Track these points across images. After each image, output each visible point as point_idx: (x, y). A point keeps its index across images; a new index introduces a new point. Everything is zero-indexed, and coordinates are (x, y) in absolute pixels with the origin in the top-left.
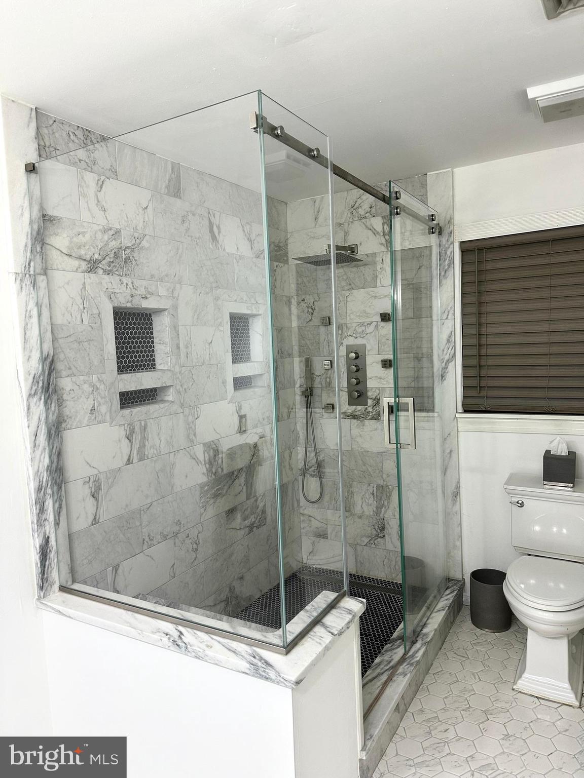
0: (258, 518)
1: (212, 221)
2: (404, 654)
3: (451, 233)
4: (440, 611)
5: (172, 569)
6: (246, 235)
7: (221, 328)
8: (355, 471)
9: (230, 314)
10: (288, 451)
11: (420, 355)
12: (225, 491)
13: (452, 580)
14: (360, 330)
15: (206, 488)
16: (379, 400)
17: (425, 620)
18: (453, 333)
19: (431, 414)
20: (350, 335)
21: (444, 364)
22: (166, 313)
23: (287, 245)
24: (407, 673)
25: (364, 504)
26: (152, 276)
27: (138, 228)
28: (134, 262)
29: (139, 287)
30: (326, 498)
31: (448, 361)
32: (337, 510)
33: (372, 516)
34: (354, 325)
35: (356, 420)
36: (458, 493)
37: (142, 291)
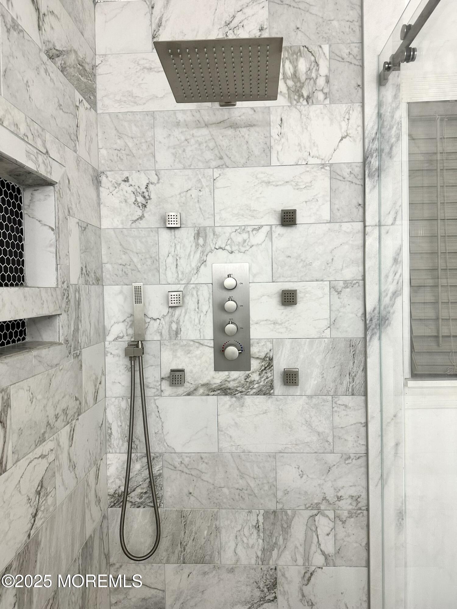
8: (225, 490)
14: (239, 238)
16: (271, 359)
20: (221, 247)
25: (240, 548)
32: (184, 563)
33: (255, 566)
34: (228, 230)
35: (227, 398)
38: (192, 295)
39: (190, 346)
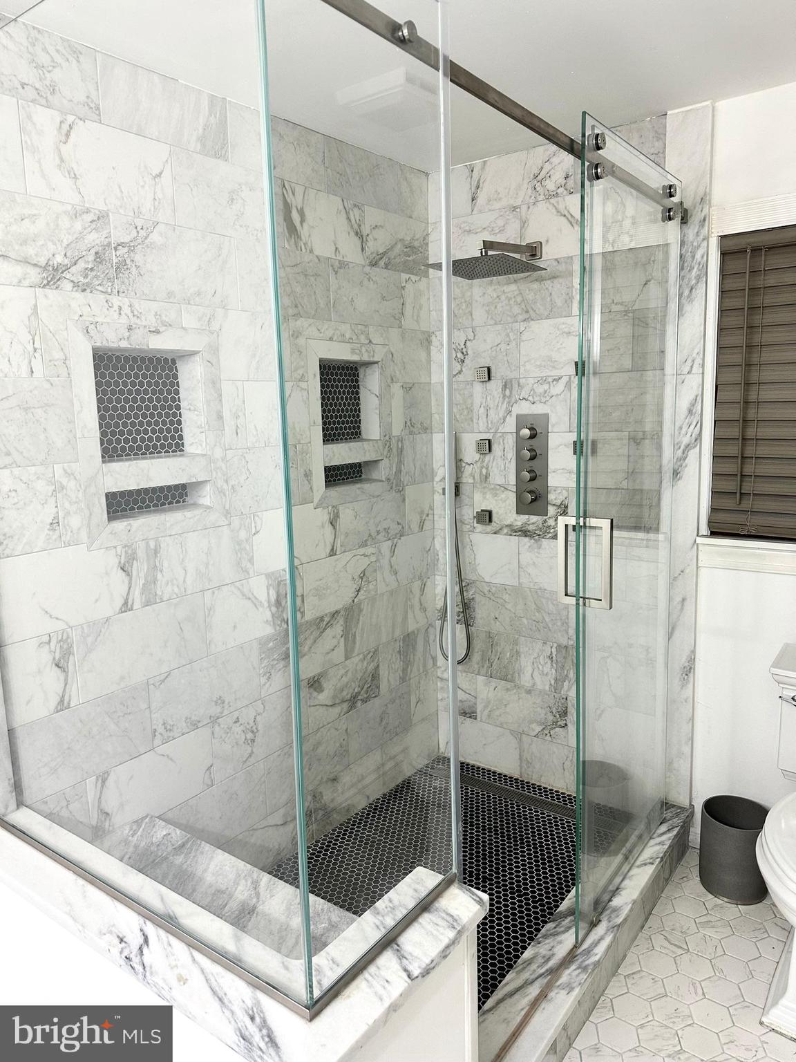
0: (366, 687)
1: (289, 200)
2: (575, 947)
3: (704, 220)
4: (645, 864)
5: (208, 772)
6: (352, 226)
7: (303, 385)
8: (525, 620)
9: (321, 360)
10: (419, 582)
11: (640, 435)
12: (306, 649)
13: (673, 806)
14: (540, 389)
15: (271, 644)
16: (566, 507)
17: (618, 880)
18: (699, 398)
19: (652, 536)
20: (524, 399)
21: (680, 452)
22: (197, 358)
23: (427, 244)
24: (575, 985)
25: (536, 673)
26: (170, 294)
27: (143, 210)
28: (134, 270)
29: (143, 313)
30: (476, 657)
31: (688, 447)
32: (491, 677)
33: (549, 693)
34: (531, 381)
35: (527, 539)
36: (691, 668)
37: (151, 321)
38: (500, 443)
39: (497, 490)
